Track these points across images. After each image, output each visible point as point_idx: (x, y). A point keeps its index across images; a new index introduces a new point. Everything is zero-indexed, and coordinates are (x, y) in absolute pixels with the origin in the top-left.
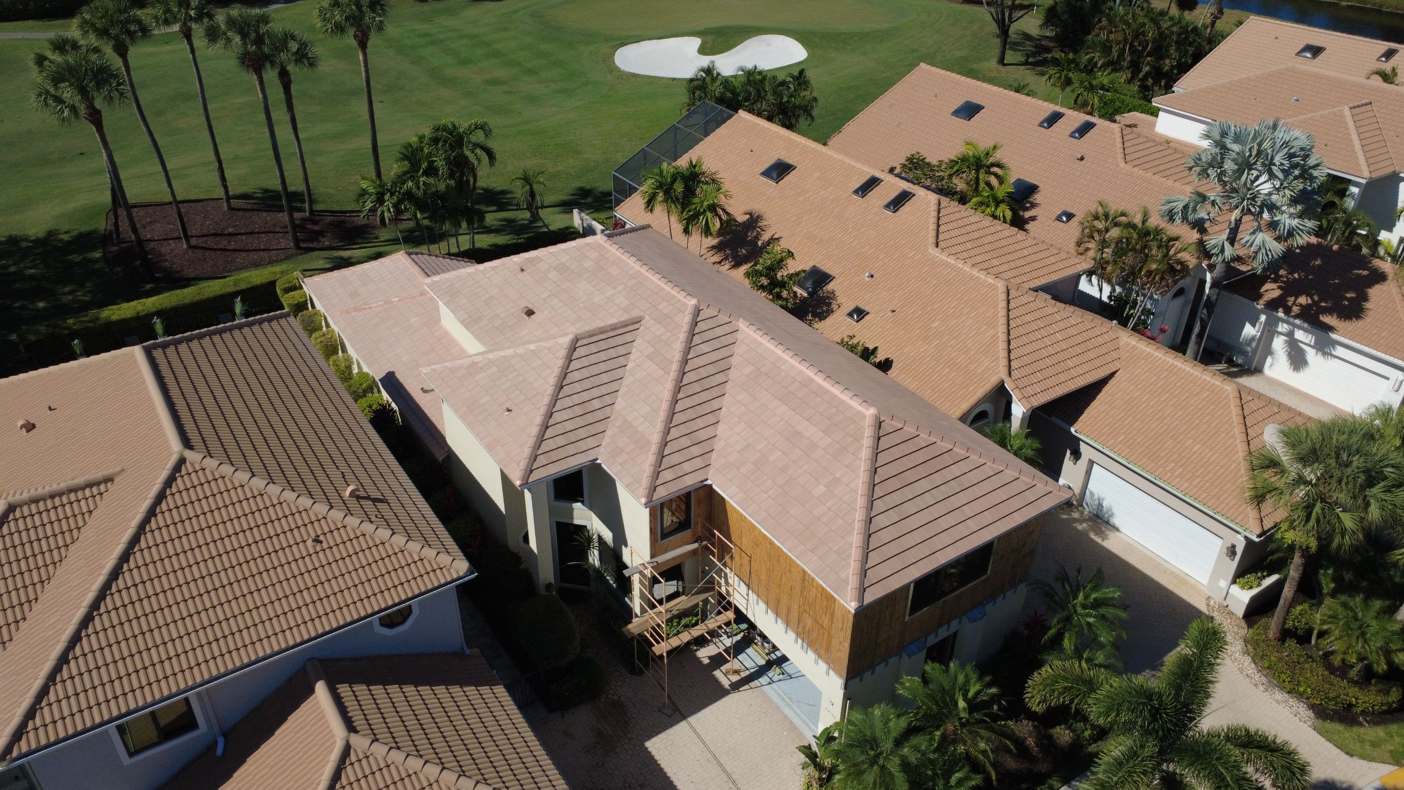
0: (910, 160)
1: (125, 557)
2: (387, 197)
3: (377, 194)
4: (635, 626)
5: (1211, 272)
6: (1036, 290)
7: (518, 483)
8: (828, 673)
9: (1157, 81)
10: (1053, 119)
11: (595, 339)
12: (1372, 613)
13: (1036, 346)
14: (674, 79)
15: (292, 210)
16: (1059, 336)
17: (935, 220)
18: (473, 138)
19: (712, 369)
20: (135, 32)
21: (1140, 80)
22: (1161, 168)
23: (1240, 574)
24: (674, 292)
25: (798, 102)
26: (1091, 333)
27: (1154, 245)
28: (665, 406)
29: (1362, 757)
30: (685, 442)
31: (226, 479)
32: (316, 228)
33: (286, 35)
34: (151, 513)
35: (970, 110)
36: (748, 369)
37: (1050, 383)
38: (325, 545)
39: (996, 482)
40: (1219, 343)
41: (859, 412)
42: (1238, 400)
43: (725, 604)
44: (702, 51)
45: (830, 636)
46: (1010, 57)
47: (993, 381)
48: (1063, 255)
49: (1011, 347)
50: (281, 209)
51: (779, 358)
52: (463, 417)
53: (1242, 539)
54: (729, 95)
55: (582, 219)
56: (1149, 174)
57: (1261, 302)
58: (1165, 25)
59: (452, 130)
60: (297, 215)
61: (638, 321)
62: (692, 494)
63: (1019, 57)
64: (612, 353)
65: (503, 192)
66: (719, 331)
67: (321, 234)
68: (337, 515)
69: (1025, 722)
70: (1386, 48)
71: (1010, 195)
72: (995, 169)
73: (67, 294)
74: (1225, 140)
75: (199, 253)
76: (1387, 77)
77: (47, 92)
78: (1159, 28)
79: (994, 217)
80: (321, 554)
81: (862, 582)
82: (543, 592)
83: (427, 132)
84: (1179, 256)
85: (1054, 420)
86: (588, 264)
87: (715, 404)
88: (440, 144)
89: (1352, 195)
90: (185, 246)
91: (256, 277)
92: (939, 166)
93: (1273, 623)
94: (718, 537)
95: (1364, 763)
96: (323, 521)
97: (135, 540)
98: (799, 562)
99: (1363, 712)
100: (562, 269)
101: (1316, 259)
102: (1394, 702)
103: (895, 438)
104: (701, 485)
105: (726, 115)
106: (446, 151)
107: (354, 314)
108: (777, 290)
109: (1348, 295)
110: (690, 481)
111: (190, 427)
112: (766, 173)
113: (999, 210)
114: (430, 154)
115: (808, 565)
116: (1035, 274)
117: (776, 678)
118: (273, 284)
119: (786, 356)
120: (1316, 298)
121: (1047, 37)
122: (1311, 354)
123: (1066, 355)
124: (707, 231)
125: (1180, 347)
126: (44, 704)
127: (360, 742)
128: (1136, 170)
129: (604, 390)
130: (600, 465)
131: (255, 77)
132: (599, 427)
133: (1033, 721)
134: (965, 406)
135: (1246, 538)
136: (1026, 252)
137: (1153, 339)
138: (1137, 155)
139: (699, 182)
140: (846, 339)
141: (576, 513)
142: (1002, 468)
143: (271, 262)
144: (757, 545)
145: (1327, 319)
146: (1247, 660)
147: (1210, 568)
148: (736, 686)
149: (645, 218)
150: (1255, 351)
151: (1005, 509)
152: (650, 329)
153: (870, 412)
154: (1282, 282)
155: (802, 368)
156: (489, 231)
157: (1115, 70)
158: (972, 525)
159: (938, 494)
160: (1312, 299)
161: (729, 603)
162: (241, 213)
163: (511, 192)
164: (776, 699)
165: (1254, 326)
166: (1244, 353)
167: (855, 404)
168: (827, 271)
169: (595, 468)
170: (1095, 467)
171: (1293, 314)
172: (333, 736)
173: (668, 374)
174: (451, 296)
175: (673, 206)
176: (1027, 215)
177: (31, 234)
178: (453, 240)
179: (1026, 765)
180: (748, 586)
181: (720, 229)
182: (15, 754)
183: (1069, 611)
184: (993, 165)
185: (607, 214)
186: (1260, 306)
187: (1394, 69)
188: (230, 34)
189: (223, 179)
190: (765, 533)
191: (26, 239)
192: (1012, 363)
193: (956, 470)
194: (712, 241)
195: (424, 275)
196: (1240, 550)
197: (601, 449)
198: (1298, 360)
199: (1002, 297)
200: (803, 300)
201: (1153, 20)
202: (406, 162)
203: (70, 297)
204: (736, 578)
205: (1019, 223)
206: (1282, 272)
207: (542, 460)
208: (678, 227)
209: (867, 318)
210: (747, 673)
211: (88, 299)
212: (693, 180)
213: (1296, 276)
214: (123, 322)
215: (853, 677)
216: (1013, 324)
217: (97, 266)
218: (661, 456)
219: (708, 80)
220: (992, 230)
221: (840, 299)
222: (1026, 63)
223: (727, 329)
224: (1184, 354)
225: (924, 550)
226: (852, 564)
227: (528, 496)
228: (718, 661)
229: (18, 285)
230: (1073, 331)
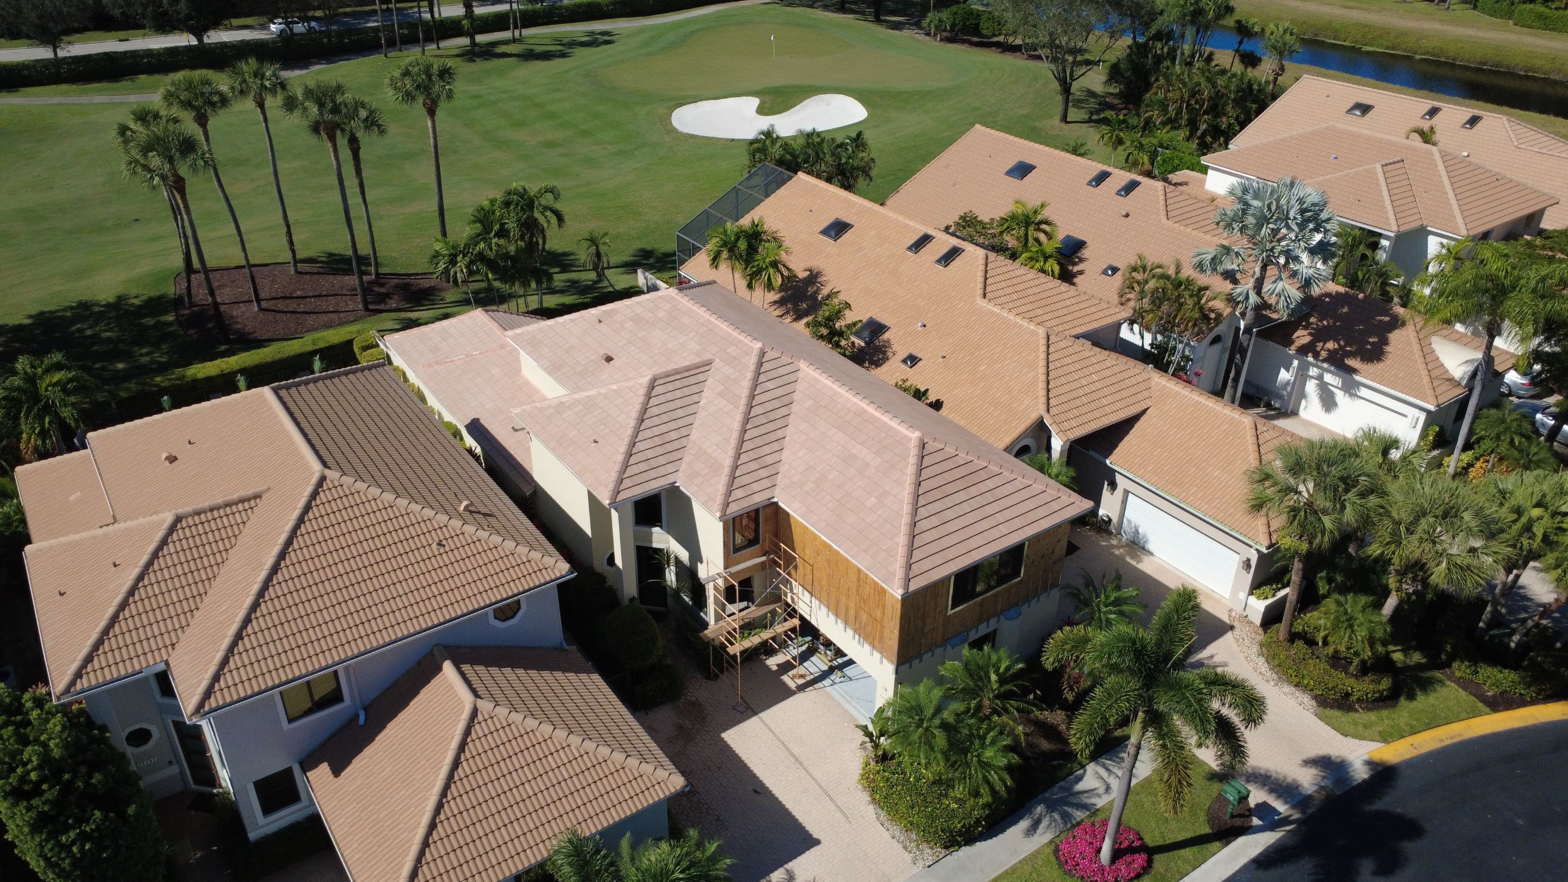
0: (963, 218)
1: (282, 556)
2: (459, 258)
3: (450, 255)
4: (709, 633)
5: (1244, 319)
6: (1077, 337)
7: (606, 502)
8: (881, 663)
9: (1215, 138)
10: (1102, 177)
11: (671, 378)
12: (1359, 608)
13: (1072, 386)
14: (733, 140)
15: (362, 273)
16: (1095, 377)
17: (982, 273)
18: (543, 202)
19: (776, 404)
20: (216, 102)
21: (1199, 138)
22: (1202, 224)
23: (1257, 586)
24: (741, 337)
25: (856, 163)
26: (1125, 375)
27: (1186, 294)
28: (735, 435)
29: (1355, 736)
30: (754, 466)
31: (361, 493)
32: (383, 290)
33: (356, 103)
34: (301, 521)
35: (1022, 170)
36: (810, 403)
37: (1085, 418)
38: (447, 548)
39: (1025, 494)
40: (1258, 388)
41: (906, 436)
42: (1254, 430)
43: (792, 612)
44: (761, 111)
45: (883, 627)
46: (1073, 114)
47: (1032, 417)
48: (1104, 305)
49: (1050, 387)
50: (348, 272)
51: (836, 393)
52: (553, 450)
53: (1255, 552)
54: (788, 157)
55: (646, 278)
56: (1189, 230)
57: (1293, 347)
58: (1221, 82)
59: (523, 194)
60: (365, 278)
61: (709, 363)
62: (761, 511)
63: (1082, 115)
64: (687, 391)
65: (565, 254)
66: (782, 371)
67: (388, 296)
68: (456, 523)
69: (1059, 712)
70: (1430, 106)
71: (1059, 250)
72: (1043, 226)
73: (144, 356)
74: (1245, 197)
75: (270, 316)
76: (1426, 136)
77: (137, 161)
78: (1214, 87)
79: (1043, 271)
80: (444, 555)
81: (907, 574)
82: (626, 602)
83: (499, 195)
84: (1210, 304)
85: (1092, 453)
86: (661, 314)
87: (780, 434)
88: (512, 207)
89: (1383, 248)
90: (256, 309)
91: (334, 336)
92: (991, 223)
93: (1282, 629)
94: (785, 551)
95: (1356, 742)
96: (444, 529)
97: (289, 542)
98: (854, 561)
99: (1359, 700)
100: (638, 319)
101: (1343, 307)
102: (1384, 690)
103: (938, 457)
104: (768, 502)
105: (786, 177)
106: (517, 214)
107: (436, 367)
108: (836, 338)
109: (1371, 340)
110: (759, 499)
111: (323, 452)
112: (825, 232)
113: (1047, 264)
114: (502, 217)
115: (861, 563)
116: (1076, 323)
117: (837, 680)
118: (350, 343)
119: (842, 391)
120: (1342, 343)
121: (1111, 94)
122: (1340, 396)
123: (1101, 394)
124: (769, 286)
125: (1218, 393)
126: (226, 670)
127: (485, 706)
128: (1177, 225)
129: (680, 423)
130: (678, 487)
131: (330, 144)
132: (677, 455)
133: (1066, 711)
134: (1008, 440)
135: (1257, 550)
136: (1068, 303)
137: (1190, 382)
138: (1178, 212)
139: (761, 240)
140: (900, 383)
141: (655, 537)
142: (1031, 483)
143: (341, 324)
144: (818, 554)
145: (1351, 362)
146: (1261, 661)
147: (1231, 583)
148: (801, 688)
149: (711, 274)
150: (1290, 394)
151: (1032, 516)
152: (720, 369)
153: (915, 435)
154: (1313, 329)
155: (856, 400)
156: (553, 292)
157: (1174, 128)
158: (1004, 529)
159: (974, 503)
160: (1339, 344)
161: (794, 610)
162: (308, 277)
163: (572, 254)
164: (838, 697)
165: (1288, 371)
166: (1280, 397)
167: (903, 429)
168: (883, 322)
169: (674, 490)
170: (1131, 497)
171: (1321, 358)
172: (462, 702)
173: (738, 408)
174: (534, 347)
175: (737, 263)
176: (1076, 269)
177: (101, 299)
178: (521, 301)
179: (1059, 746)
180: (811, 594)
181: (782, 285)
182: (207, 708)
183: (1093, 609)
184: (1041, 222)
185: (672, 273)
186: (1292, 351)
187: (1432, 128)
188: (307, 104)
189: (291, 243)
190: (825, 539)
191: (97, 304)
192: (1051, 401)
193: (990, 484)
194: (773, 296)
195: (502, 330)
196: (1253, 563)
197: (679, 474)
198: (1328, 402)
199: (1043, 341)
200: (861, 350)
201: (1209, 80)
202: (478, 225)
203: (148, 359)
204: (801, 588)
205: (1067, 277)
206: (1312, 320)
207: (627, 483)
208: (742, 283)
209: (920, 364)
210: (812, 677)
211: (164, 360)
212: (756, 239)
213: (1325, 323)
214: (209, 379)
215: (904, 663)
216: (1052, 366)
217: (171, 329)
218: (733, 478)
219: (768, 142)
220: (1037, 282)
221: (895, 348)
222: (1090, 121)
223: (789, 369)
224: (1223, 397)
225: (961, 549)
226: (899, 559)
227: (615, 515)
228: (786, 667)
229: (95, 348)
230: (1108, 373)
